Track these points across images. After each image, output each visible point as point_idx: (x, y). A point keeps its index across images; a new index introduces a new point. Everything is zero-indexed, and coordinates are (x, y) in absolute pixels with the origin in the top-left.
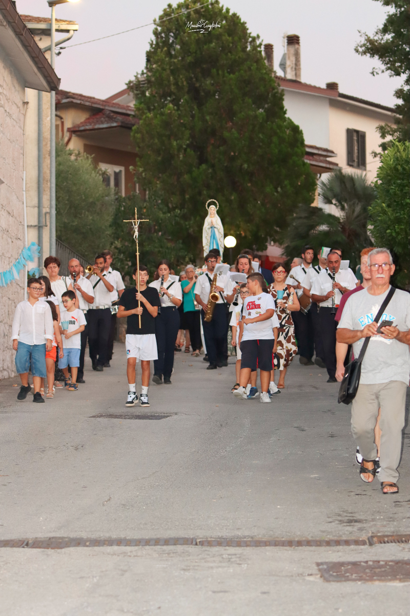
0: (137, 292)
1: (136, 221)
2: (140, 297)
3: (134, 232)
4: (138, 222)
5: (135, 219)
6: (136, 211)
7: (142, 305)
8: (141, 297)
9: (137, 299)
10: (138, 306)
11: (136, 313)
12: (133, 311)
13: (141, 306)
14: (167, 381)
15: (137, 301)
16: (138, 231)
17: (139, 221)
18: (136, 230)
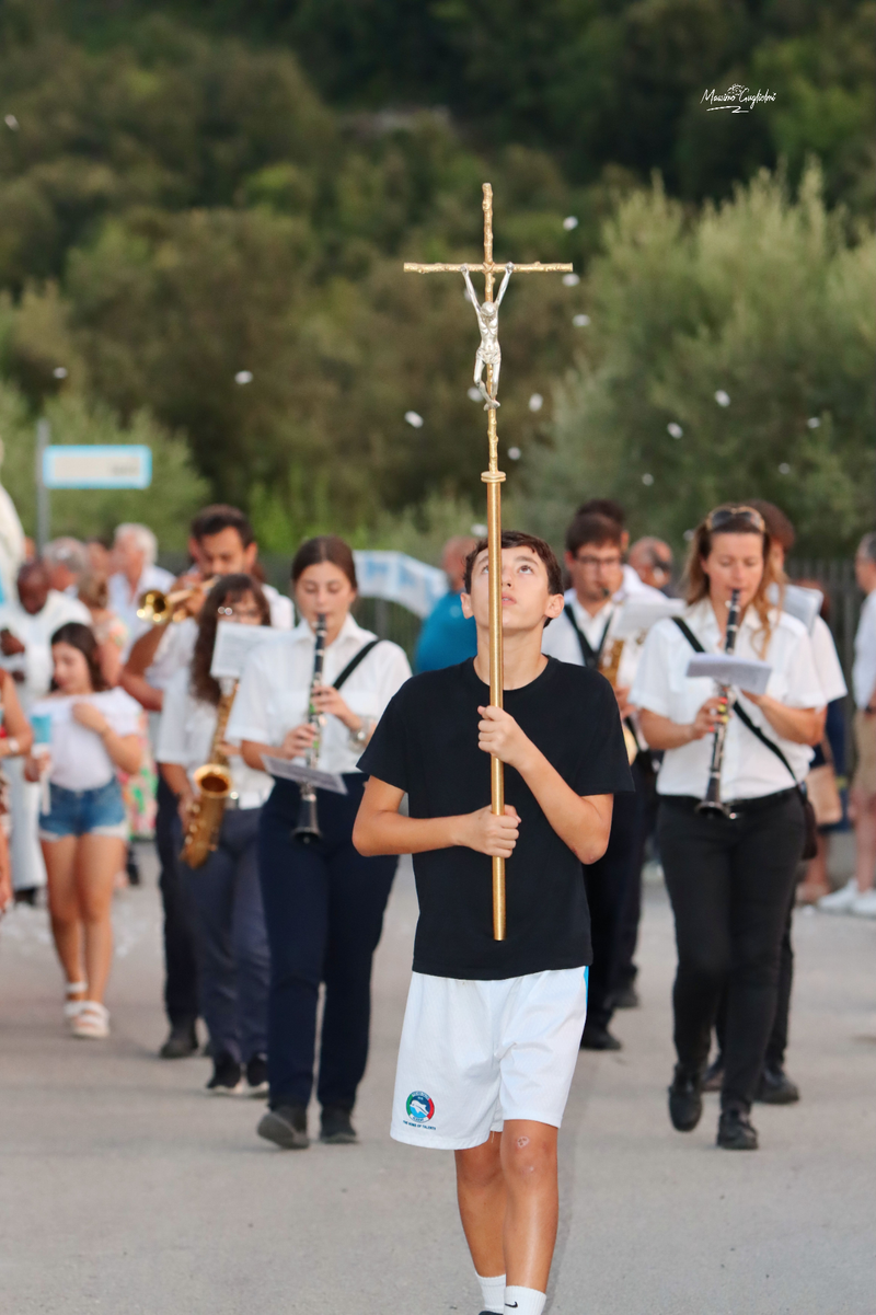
0: (484, 696)
1: (489, 267)
2: (501, 734)
3: (475, 338)
4: (499, 277)
5: (481, 259)
6: (487, 204)
7: (518, 791)
8: (510, 738)
9: (483, 745)
10: (486, 800)
11: (476, 846)
12: (454, 830)
13: (507, 800)
14: (338, 1127)
15: (486, 758)
16: (502, 338)
17: (507, 269)
18: (489, 330)
